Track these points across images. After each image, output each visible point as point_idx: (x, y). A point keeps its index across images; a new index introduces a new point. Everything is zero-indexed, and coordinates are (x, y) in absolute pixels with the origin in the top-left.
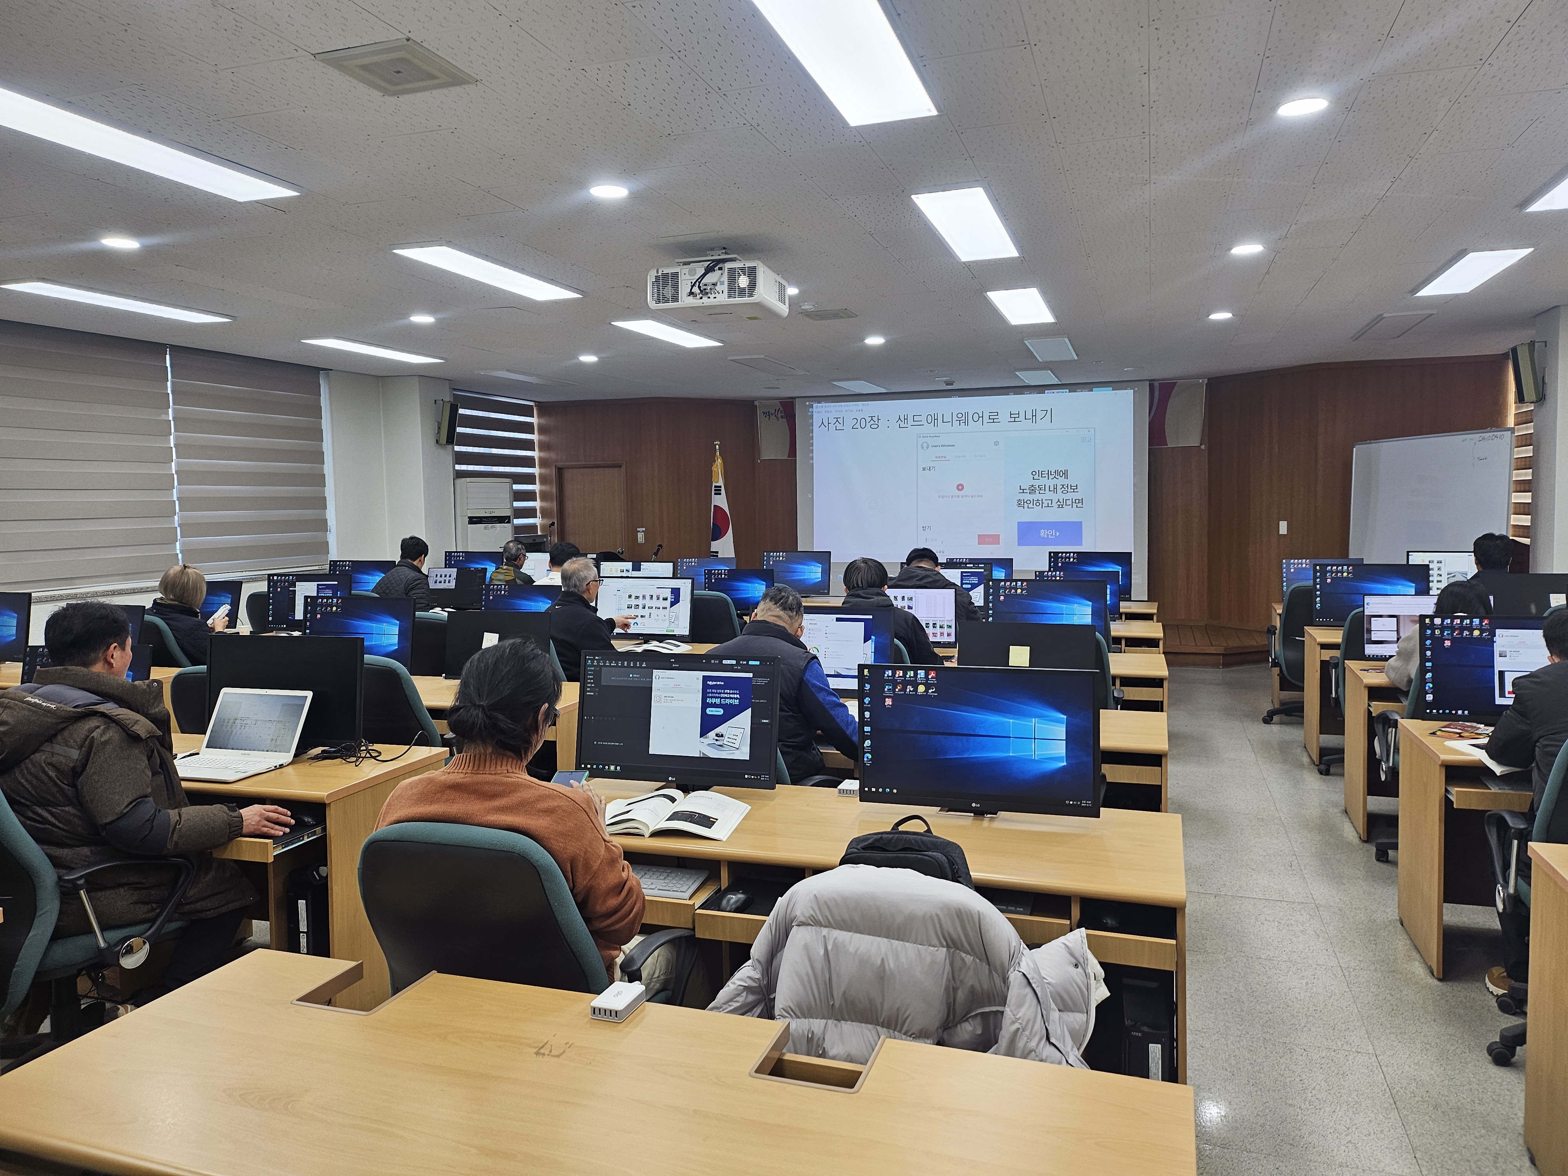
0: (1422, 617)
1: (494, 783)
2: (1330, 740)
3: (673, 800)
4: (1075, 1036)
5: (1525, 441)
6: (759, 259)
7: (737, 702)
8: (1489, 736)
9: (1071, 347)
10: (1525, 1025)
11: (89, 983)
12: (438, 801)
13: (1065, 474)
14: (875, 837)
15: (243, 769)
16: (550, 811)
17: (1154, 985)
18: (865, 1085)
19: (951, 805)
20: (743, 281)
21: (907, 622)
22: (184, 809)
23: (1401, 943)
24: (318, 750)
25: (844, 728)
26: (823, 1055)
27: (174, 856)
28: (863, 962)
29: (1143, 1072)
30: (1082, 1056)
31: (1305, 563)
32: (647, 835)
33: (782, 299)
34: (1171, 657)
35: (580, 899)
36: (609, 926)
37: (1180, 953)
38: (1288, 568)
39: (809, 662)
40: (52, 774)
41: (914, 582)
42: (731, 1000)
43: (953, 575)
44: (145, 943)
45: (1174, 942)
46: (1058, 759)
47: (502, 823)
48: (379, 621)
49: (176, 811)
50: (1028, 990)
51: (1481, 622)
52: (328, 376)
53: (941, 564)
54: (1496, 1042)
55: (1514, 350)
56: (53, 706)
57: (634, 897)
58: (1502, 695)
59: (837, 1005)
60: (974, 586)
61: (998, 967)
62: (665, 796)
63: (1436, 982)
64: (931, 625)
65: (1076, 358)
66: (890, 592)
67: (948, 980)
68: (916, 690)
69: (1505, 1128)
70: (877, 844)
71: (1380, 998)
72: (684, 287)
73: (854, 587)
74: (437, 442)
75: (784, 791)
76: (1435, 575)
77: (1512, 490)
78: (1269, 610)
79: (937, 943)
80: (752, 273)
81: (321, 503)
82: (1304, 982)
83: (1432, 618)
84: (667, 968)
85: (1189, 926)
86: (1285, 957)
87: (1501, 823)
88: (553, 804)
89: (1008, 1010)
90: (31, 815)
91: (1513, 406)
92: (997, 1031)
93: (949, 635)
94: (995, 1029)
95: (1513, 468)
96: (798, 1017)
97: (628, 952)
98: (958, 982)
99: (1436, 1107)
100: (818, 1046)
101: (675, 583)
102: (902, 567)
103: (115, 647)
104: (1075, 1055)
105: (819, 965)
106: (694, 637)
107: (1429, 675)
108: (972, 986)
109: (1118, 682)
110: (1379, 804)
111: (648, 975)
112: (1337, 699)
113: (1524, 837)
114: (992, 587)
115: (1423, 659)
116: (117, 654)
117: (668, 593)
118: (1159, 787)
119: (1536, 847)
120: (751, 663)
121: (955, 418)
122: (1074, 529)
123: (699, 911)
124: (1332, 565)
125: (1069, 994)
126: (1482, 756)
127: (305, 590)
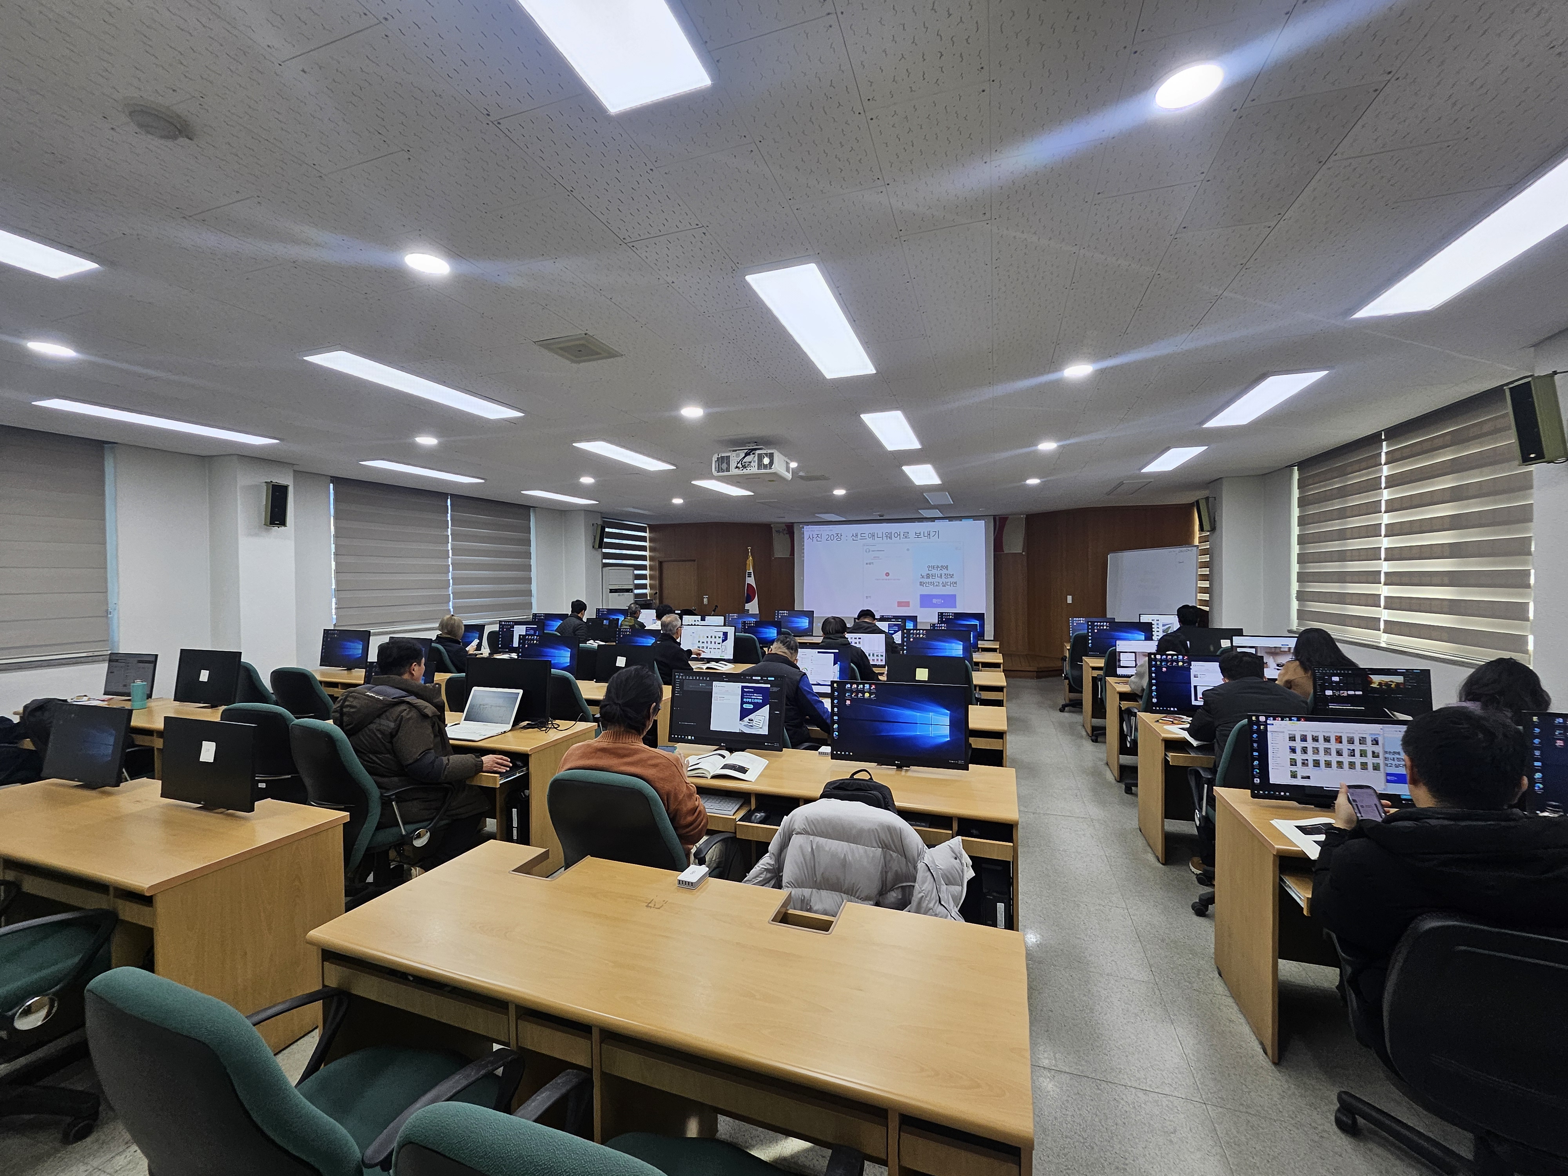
0: (1150, 654)
1: (624, 748)
2: (1097, 722)
3: (724, 757)
4: (955, 899)
5: (1204, 552)
6: (775, 448)
7: (761, 701)
8: (1189, 723)
9: (949, 497)
10: (1214, 892)
11: (395, 854)
12: (592, 758)
13: (947, 567)
14: (841, 782)
15: (484, 734)
16: (655, 766)
17: (999, 868)
18: (835, 929)
19: (882, 761)
20: (766, 461)
21: (857, 653)
22: (451, 757)
23: (1140, 842)
24: (525, 723)
25: (822, 714)
26: (810, 910)
27: (445, 783)
28: (834, 856)
29: (995, 925)
30: (959, 911)
31: (1082, 620)
32: (709, 777)
33: (788, 470)
34: (1007, 673)
35: (672, 816)
36: (687, 832)
37: (1015, 850)
38: (1073, 623)
39: (802, 677)
40: (380, 736)
41: (862, 630)
42: (757, 876)
43: (884, 626)
44: (427, 832)
45: (1012, 844)
46: (945, 736)
47: (628, 771)
48: (560, 649)
49: (446, 758)
50: (929, 873)
51: (1183, 657)
52: (535, 512)
53: (877, 619)
54: (1196, 902)
55: (1197, 502)
56: (381, 698)
57: (702, 816)
58: (1196, 699)
59: (818, 881)
60: (896, 632)
61: (911, 860)
62: (720, 755)
63: (1161, 866)
64: (871, 655)
65: (952, 503)
66: (847, 635)
67: (883, 868)
68: (864, 696)
69: (1203, 954)
70: (841, 786)
71: (1129, 875)
72: (733, 464)
73: (827, 633)
74: (593, 547)
75: (788, 753)
76: (1156, 628)
77: (1198, 579)
78: (1063, 646)
79: (876, 846)
80: (771, 456)
81: (529, 581)
82: (1085, 864)
83: (1155, 654)
84: (720, 855)
85: (1020, 834)
86: (1074, 850)
87: (1197, 774)
88: (659, 761)
89: (916, 885)
90: (367, 759)
91: (1198, 532)
92: (910, 897)
93: (881, 660)
94: (909, 895)
95: (1198, 567)
96: (796, 887)
97: (698, 846)
98: (888, 869)
99: (1163, 941)
100: (807, 904)
101: (726, 629)
102: (855, 621)
103: (415, 665)
104: (955, 911)
105: (808, 858)
106: (736, 660)
107: (1154, 688)
108: (896, 870)
109: (978, 689)
110: (1126, 760)
111: (710, 858)
112: (1101, 699)
113: (1211, 783)
114: (906, 634)
115: (1151, 678)
116: (416, 668)
117: (721, 635)
118: (1002, 751)
119: (1219, 790)
120: (769, 679)
121: (884, 535)
122: (951, 599)
123: (738, 823)
124: (1098, 622)
125: (951, 874)
126: (1186, 735)
127: (519, 631)
